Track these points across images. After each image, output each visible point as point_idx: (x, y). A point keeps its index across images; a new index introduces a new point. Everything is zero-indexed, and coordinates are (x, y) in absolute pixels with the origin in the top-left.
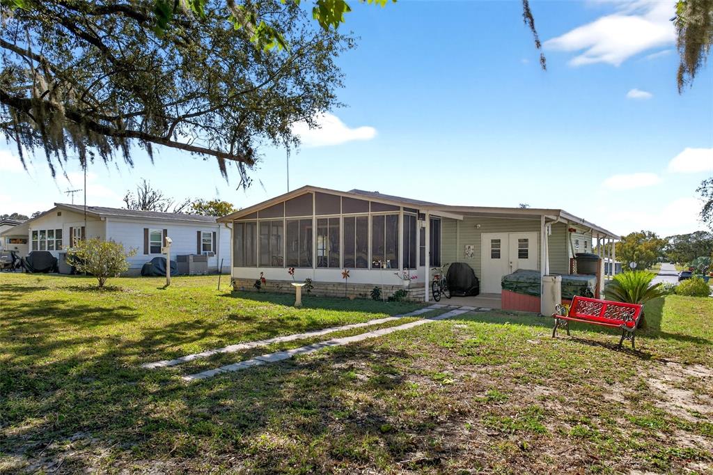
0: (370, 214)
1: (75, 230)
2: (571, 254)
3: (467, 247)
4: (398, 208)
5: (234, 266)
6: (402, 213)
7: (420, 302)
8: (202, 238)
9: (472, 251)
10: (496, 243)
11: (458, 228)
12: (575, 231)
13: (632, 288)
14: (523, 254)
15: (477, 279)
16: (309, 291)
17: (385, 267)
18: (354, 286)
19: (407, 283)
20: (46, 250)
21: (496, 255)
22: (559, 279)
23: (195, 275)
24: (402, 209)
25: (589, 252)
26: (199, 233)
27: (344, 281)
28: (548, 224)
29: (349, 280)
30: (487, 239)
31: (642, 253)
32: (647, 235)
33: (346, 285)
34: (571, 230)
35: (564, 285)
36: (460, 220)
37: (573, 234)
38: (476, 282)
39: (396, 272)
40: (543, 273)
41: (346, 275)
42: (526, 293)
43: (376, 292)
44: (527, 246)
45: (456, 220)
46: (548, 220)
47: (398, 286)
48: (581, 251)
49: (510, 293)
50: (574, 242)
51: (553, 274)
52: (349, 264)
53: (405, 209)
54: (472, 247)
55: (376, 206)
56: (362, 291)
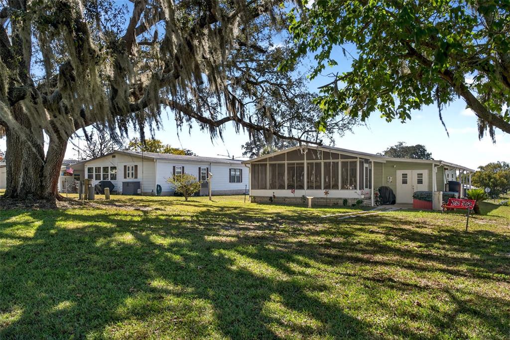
0: (340, 161)
1: (129, 167)
2: (445, 181)
3: (388, 178)
4: (356, 158)
5: (252, 189)
6: (358, 161)
7: (369, 207)
8: (201, 172)
9: (391, 180)
10: (405, 176)
11: (383, 168)
12: (447, 169)
13: (474, 196)
14: (420, 182)
15: (394, 195)
16: (304, 202)
17: (351, 188)
18: (330, 199)
19: (363, 197)
20: (109, 180)
21: (405, 182)
22: (442, 193)
23: (203, 196)
24: (358, 159)
25: (454, 180)
26: (200, 168)
27: (325, 196)
28: (436, 168)
29: (329, 196)
30: (399, 173)
31: (497, 181)
32: (502, 165)
33: (327, 199)
34: (445, 169)
35: (444, 196)
36: (384, 163)
37: (446, 171)
38: (394, 197)
39: (355, 191)
40: (433, 191)
41: (327, 193)
42: (425, 200)
43: (345, 201)
44: (422, 177)
45: (382, 163)
46: (435, 165)
47: (357, 199)
48: (450, 179)
49: (417, 200)
50: (446, 175)
51: (439, 190)
52: (327, 187)
53: (360, 158)
54: (391, 178)
55: (344, 157)
56: (336, 201)
